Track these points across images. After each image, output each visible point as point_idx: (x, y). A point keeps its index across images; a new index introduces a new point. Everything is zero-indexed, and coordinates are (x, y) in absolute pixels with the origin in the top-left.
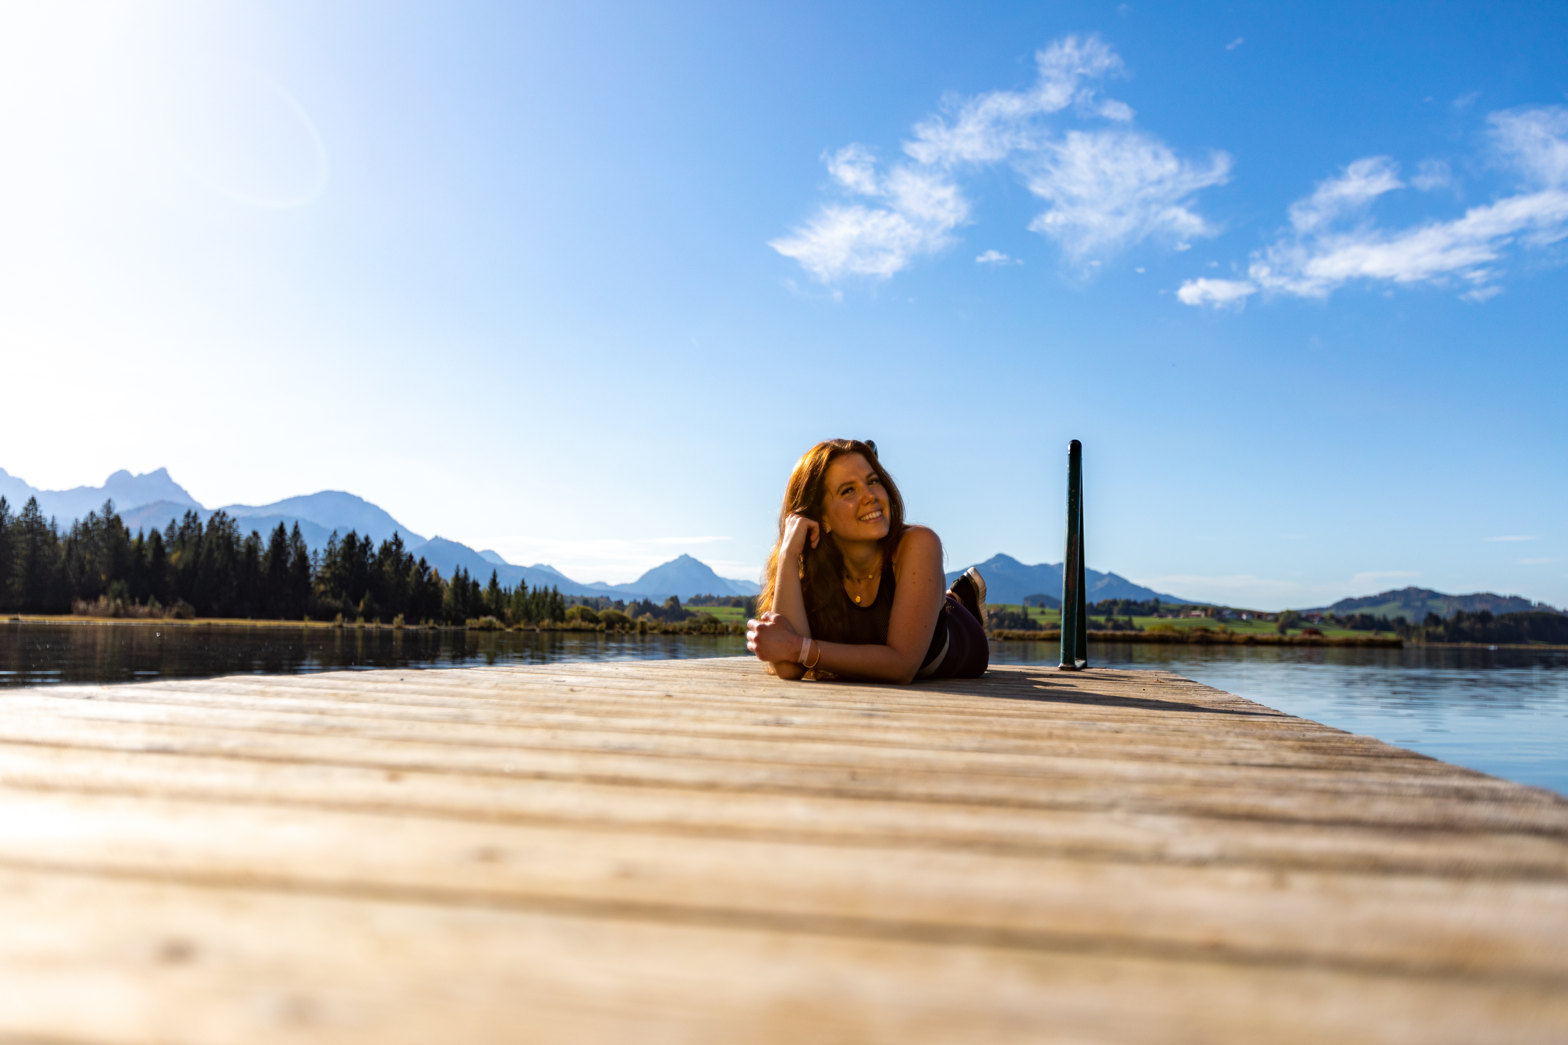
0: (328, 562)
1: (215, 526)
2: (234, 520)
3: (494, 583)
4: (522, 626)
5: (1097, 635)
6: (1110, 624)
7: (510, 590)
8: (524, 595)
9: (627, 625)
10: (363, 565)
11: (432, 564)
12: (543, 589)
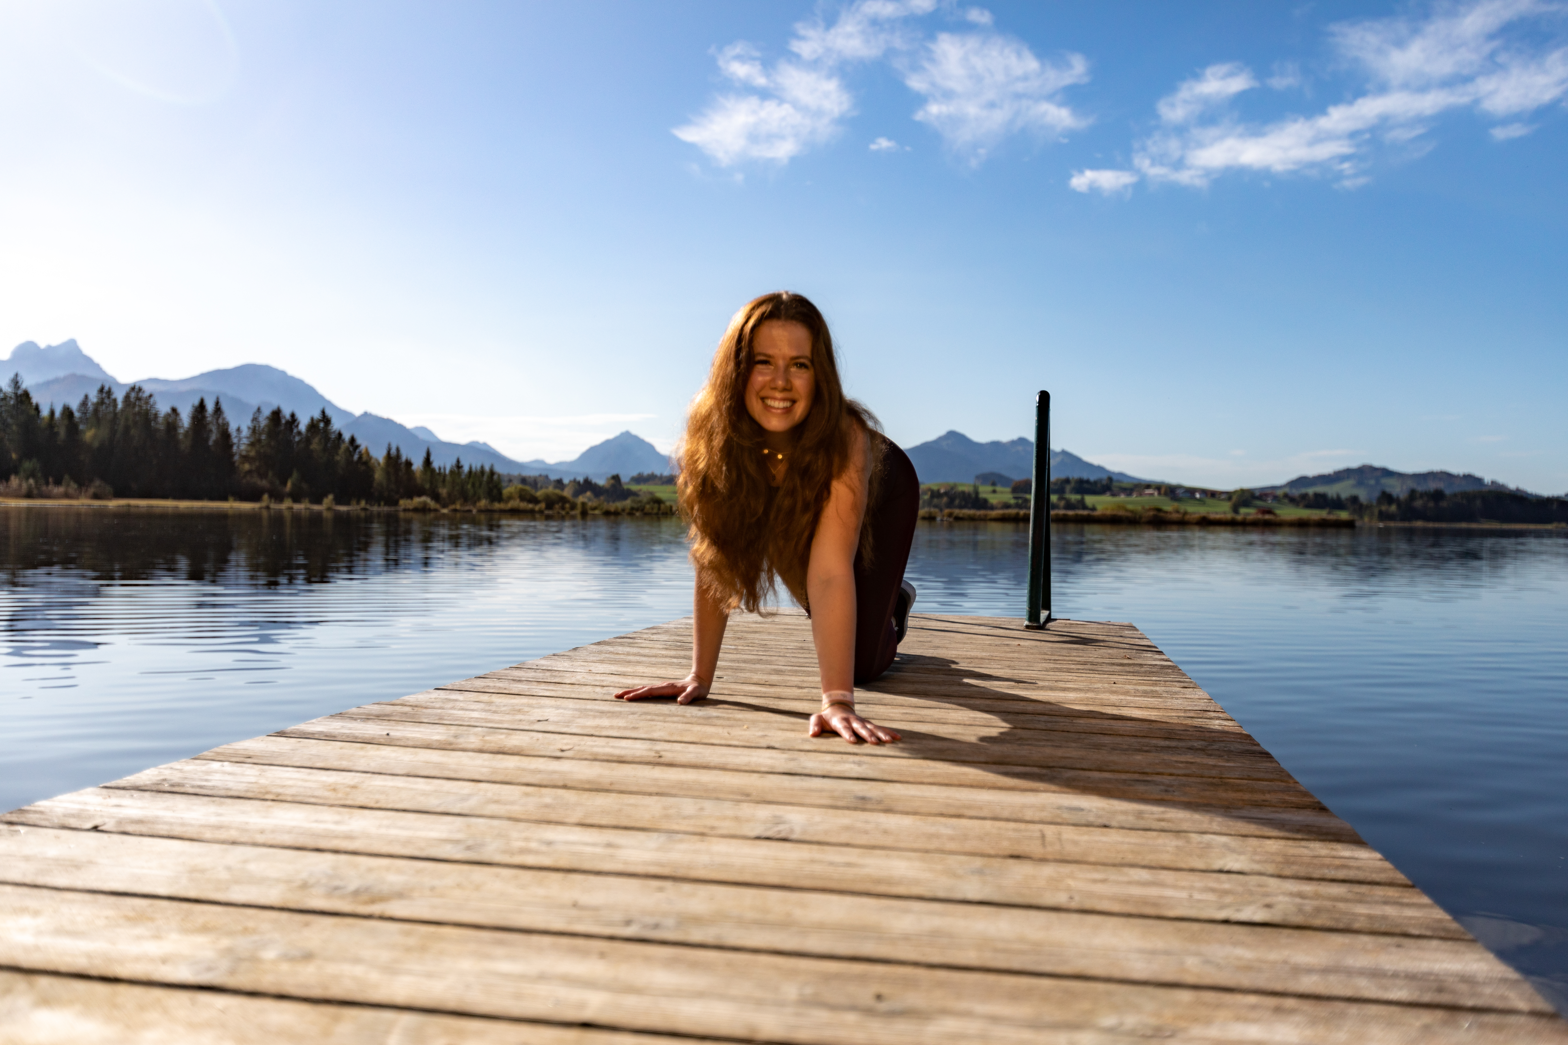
0: (252, 439)
1: (131, 401)
2: (151, 395)
3: (428, 461)
4: (458, 506)
6: (1061, 503)
7: (444, 468)
8: (459, 474)
9: (567, 506)
10: (290, 442)
11: (363, 442)
12: (479, 468)
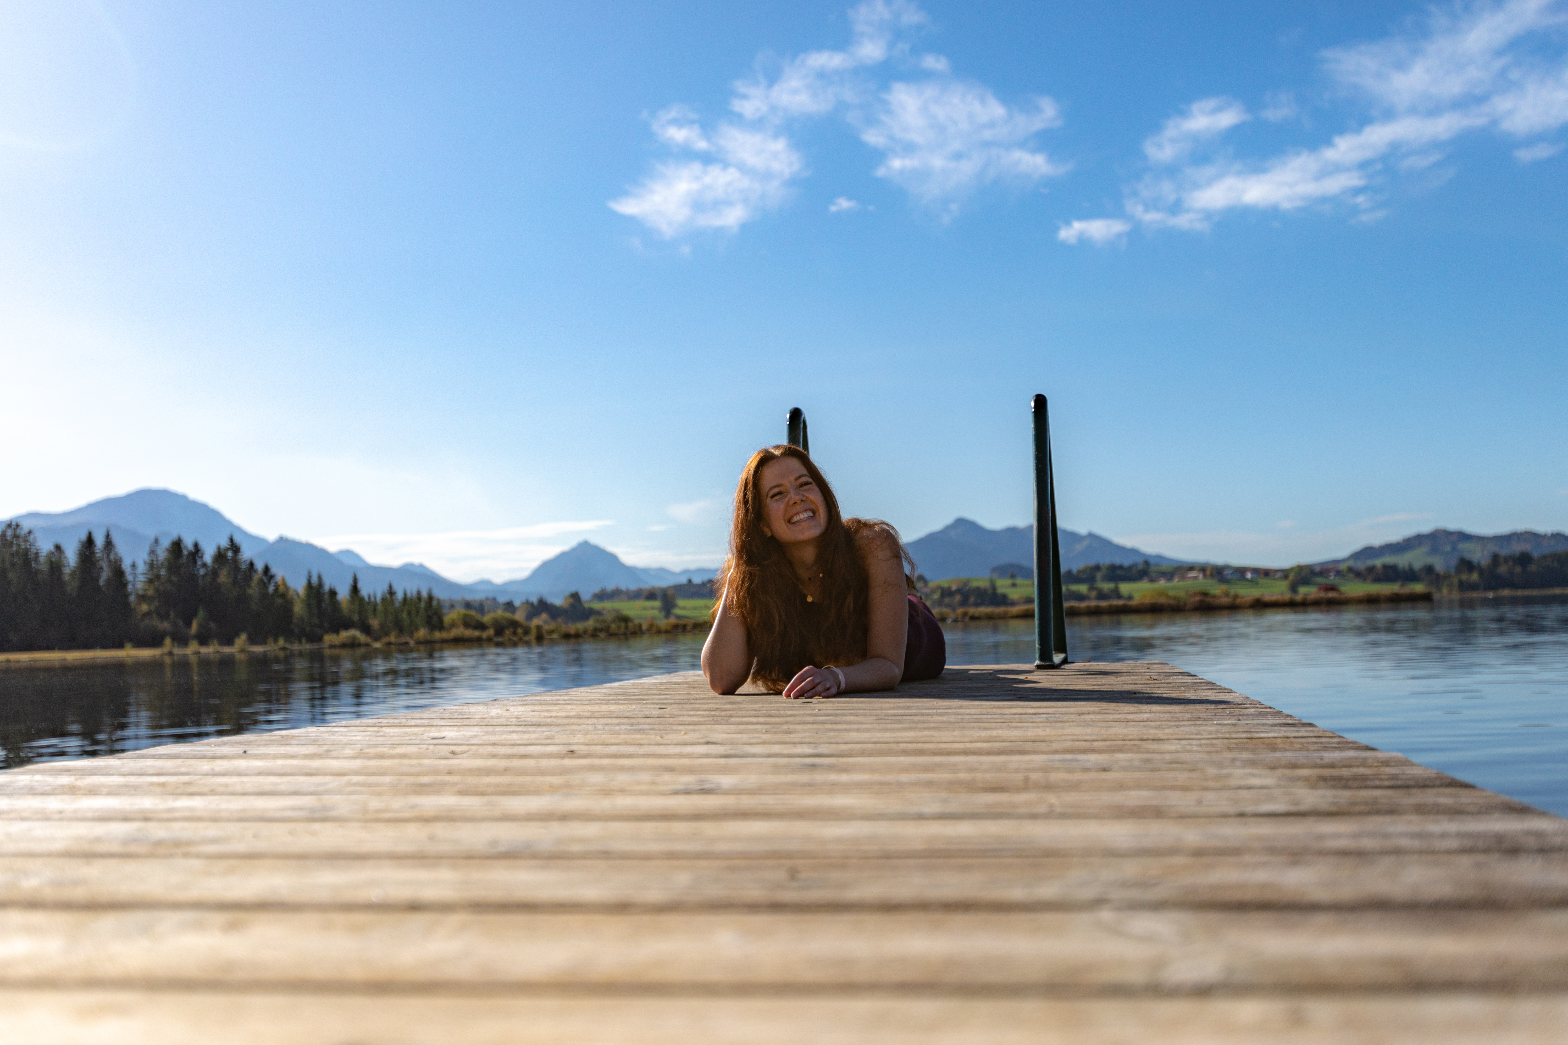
0: (149, 577)
1: (8, 540)
2: (30, 532)
3: (355, 589)
4: (392, 638)
5: (1078, 608)
6: (1094, 594)
7: (375, 597)
8: (392, 602)
9: (520, 631)
10: (193, 577)
11: (278, 572)
12: (415, 593)
